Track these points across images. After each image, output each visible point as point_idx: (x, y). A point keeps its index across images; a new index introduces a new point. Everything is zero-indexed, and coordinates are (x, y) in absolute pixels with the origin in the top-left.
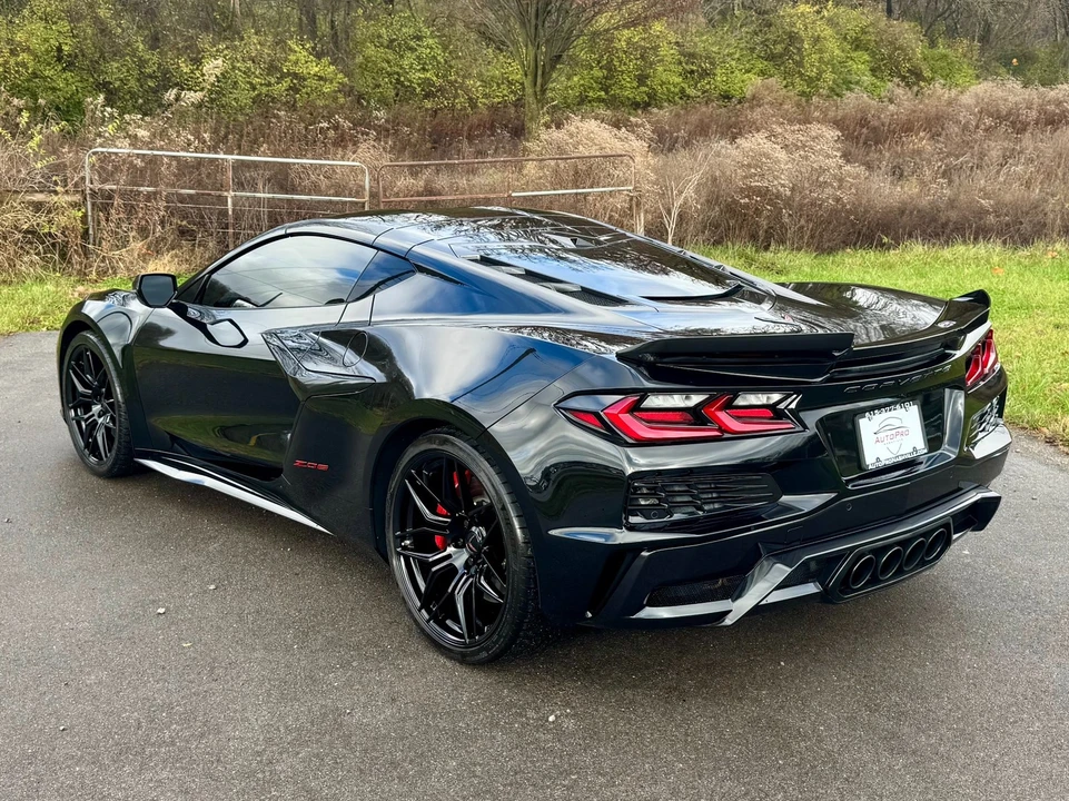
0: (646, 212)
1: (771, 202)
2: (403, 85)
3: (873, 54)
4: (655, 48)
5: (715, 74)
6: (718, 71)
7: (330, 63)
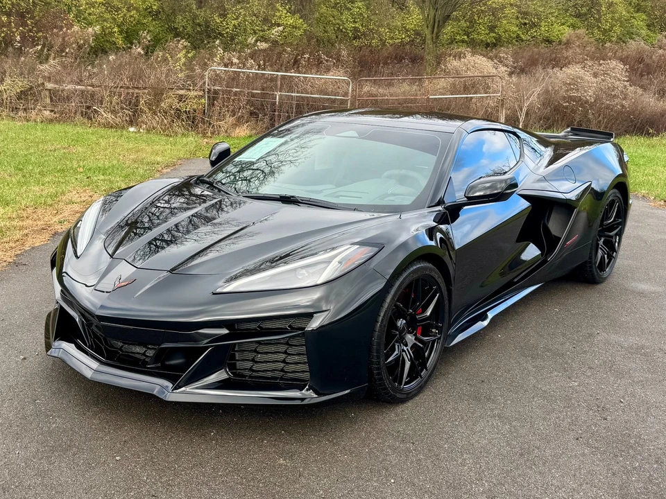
1: (582, 105)
2: (341, 31)
3: (649, 15)
4: (502, 9)
5: (540, 26)
6: (543, 24)
7: (300, 18)
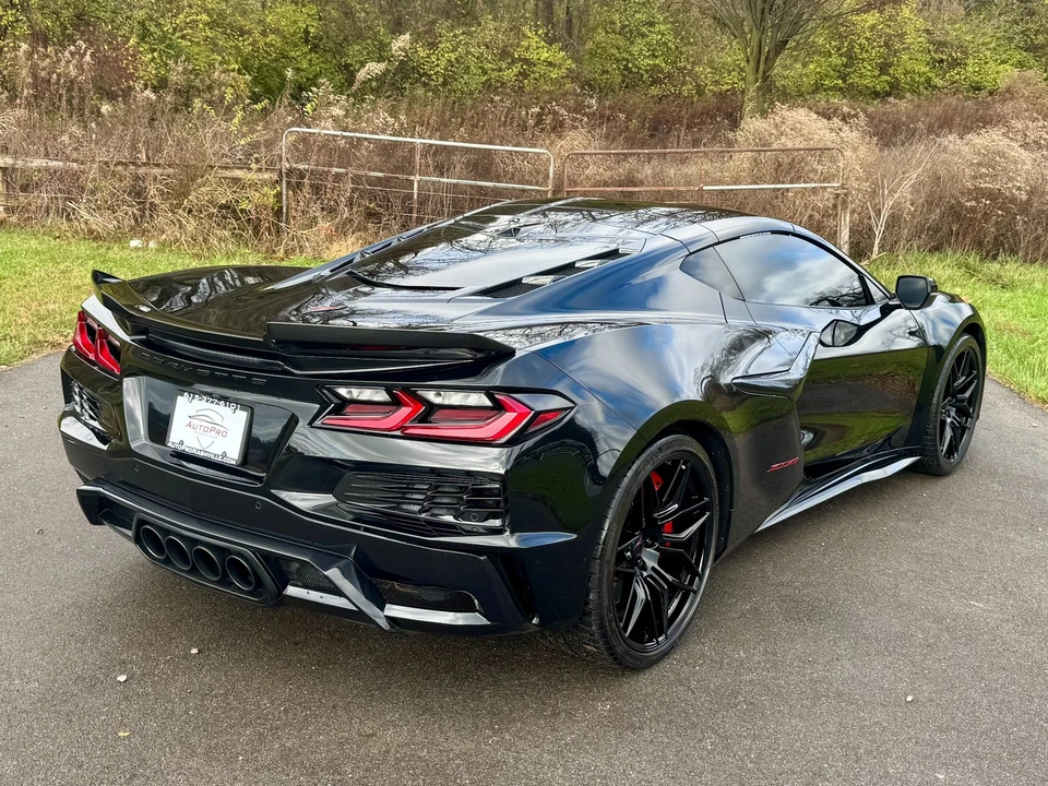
0: (853, 212)
1: (1002, 207)
2: (631, 72)
4: (902, 36)
5: (966, 64)
6: (970, 61)
7: (560, 49)
